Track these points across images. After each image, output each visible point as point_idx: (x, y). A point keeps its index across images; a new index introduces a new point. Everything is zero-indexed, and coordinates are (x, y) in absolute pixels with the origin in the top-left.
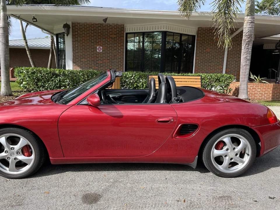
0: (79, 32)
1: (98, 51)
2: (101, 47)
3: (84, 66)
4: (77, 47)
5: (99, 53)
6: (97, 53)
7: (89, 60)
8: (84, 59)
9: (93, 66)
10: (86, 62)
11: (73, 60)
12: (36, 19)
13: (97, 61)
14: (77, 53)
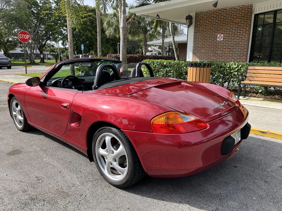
0: (201, 22)
1: (218, 40)
2: (222, 35)
3: (203, 57)
4: (198, 37)
5: (220, 42)
6: (217, 42)
7: (208, 51)
8: (203, 50)
9: (211, 57)
10: (206, 52)
11: (193, 51)
12: (159, 16)
13: (217, 50)
14: (198, 43)
